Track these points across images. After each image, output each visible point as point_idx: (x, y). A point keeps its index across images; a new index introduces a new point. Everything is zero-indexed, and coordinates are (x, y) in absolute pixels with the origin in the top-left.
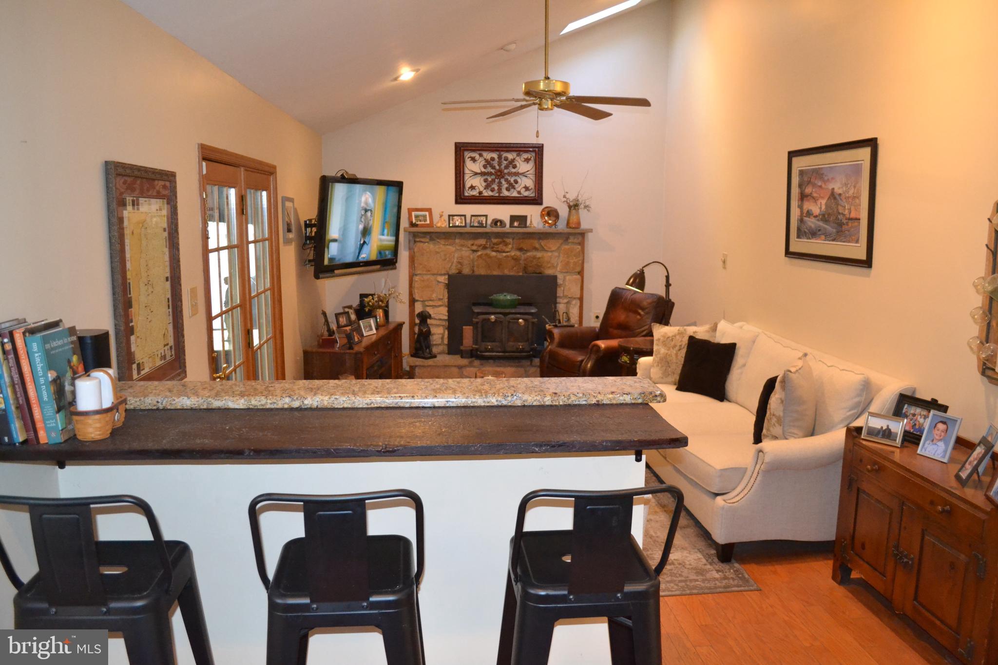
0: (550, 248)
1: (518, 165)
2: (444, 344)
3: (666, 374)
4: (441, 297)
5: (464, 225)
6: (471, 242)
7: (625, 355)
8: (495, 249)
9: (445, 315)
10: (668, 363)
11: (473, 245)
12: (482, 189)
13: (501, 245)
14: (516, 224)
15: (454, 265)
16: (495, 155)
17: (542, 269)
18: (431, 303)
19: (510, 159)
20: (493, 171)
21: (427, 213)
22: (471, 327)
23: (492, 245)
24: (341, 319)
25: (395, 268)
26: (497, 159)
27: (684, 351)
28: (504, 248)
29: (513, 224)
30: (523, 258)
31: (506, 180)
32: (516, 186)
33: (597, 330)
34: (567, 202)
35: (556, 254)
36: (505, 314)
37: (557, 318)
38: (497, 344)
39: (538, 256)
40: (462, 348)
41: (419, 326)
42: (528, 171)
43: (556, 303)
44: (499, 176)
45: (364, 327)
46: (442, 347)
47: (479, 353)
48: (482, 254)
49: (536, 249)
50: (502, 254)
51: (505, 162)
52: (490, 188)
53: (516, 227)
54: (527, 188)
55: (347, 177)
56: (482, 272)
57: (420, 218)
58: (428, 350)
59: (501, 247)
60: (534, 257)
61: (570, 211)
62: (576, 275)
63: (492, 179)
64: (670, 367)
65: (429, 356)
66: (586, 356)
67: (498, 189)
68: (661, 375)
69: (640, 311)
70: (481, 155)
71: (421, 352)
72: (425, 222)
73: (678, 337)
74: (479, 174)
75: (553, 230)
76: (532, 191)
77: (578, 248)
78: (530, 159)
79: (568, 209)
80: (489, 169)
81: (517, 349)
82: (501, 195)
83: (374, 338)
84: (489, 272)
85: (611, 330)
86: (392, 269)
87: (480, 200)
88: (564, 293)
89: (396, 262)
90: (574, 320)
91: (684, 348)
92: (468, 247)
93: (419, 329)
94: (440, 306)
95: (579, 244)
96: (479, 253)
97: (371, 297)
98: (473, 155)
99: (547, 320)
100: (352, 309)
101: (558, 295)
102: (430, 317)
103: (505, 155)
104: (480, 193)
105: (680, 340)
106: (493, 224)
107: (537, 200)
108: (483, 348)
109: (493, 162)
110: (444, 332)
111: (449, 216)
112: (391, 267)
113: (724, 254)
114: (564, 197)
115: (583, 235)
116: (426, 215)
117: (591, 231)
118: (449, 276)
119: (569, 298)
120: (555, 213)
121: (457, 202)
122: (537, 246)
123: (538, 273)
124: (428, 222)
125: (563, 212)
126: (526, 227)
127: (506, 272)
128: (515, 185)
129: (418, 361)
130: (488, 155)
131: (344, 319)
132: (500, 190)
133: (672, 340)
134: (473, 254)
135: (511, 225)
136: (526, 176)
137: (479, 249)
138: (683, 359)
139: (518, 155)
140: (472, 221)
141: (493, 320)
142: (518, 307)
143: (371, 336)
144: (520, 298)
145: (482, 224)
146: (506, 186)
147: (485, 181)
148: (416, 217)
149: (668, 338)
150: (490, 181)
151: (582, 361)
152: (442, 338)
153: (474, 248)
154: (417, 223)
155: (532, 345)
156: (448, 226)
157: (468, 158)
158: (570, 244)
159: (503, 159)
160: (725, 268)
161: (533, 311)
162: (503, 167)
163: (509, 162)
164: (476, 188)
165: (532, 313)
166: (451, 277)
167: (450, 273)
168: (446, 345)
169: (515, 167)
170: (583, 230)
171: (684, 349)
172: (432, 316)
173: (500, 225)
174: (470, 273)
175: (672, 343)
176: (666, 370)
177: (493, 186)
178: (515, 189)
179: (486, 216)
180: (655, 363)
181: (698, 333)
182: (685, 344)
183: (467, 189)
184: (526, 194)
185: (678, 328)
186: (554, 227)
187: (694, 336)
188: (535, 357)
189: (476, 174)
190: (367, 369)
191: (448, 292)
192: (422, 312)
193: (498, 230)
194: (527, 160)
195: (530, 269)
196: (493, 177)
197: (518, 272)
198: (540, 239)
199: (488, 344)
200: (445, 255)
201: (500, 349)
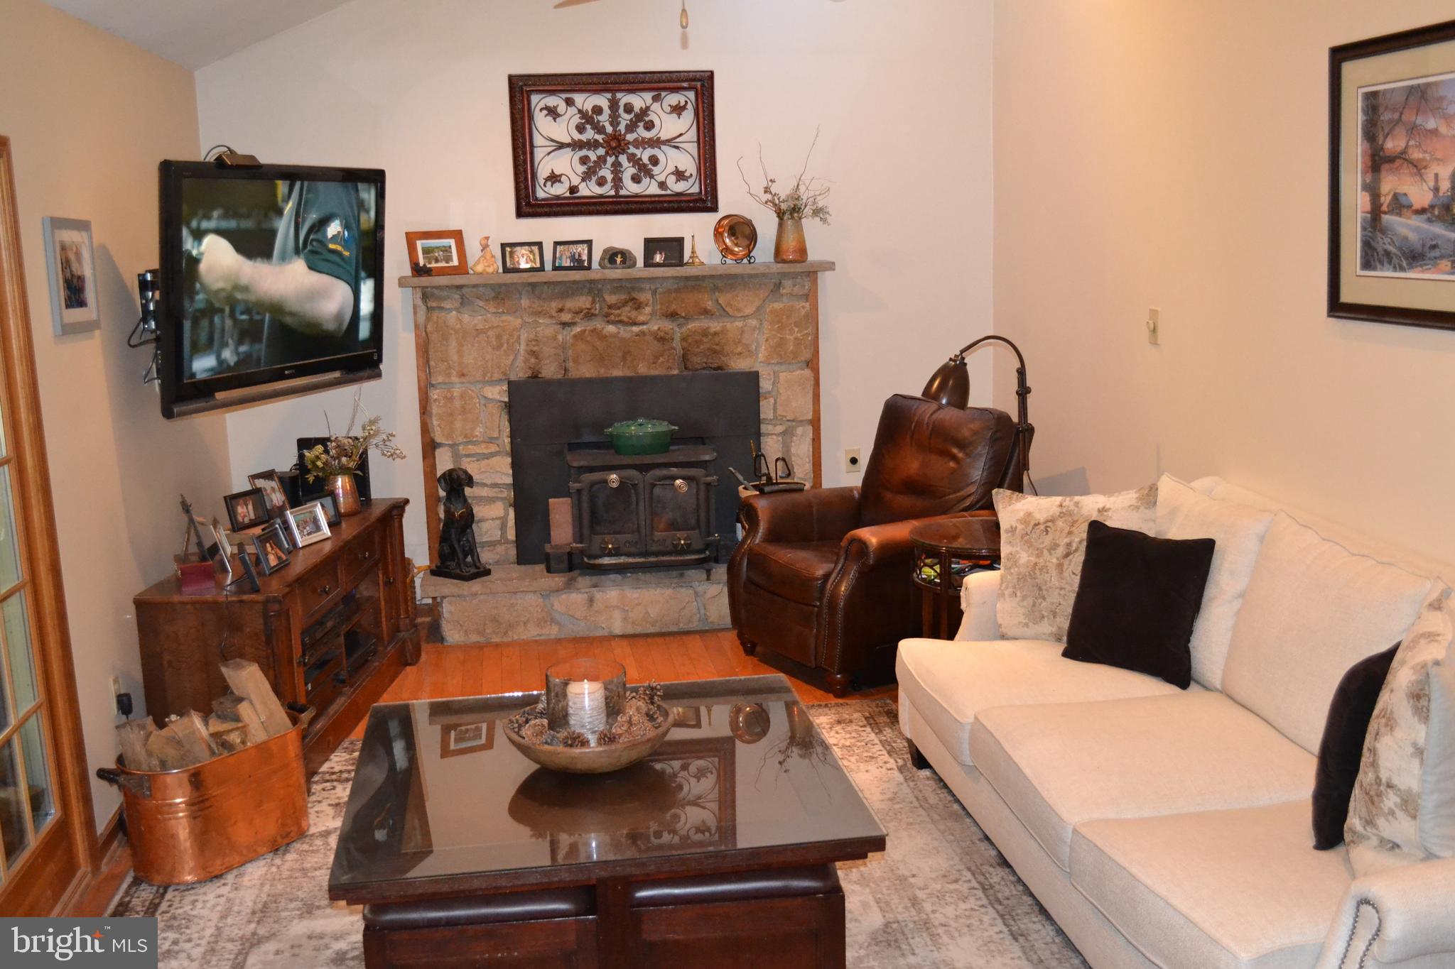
0: (738, 310)
1: (657, 122)
2: (507, 542)
3: (1034, 615)
4: (495, 434)
5: (538, 265)
6: (555, 305)
7: (928, 561)
8: (612, 318)
9: (507, 474)
10: (1040, 589)
11: (561, 310)
12: (576, 181)
13: (627, 309)
14: (658, 258)
15: (521, 358)
16: (602, 100)
17: (723, 358)
18: (473, 449)
19: (637, 109)
20: (600, 138)
21: (452, 242)
22: (569, 500)
23: (606, 310)
24: (241, 510)
25: (378, 375)
26: (607, 111)
27: (1079, 558)
28: (634, 314)
29: (653, 259)
30: (677, 337)
31: (632, 158)
32: (656, 170)
33: (856, 494)
34: (772, 202)
35: (753, 322)
36: (644, 468)
37: (764, 470)
38: (628, 537)
39: (712, 330)
40: (548, 548)
41: (445, 504)
42: (681, 135)
43: (758, 435)
44: (615, 148)
45: (298, 526)
46: (503, 547)
47: (586, 559)
48: (583, 332)
49: (706, 312)
50: (629, 328)
51: (628, 117)
52: (594, 179)
53: (658, 265)
54: (680, 175)
55: (229, 163)
56: (586, 371)
57: (436, 254)
58: (469, 559)
59: (626, 312)
60: (705, 333)
61: (781, 225)
62: (802, 369)
63: (599, 157)
64: (1044, 599)
65: (473, 570)
66: (836, 563)
67: (613, 179)
68: (1022, 619)
69: (955, 451)
70: (569, 102)
71: (453, 564)
72: (447, 262)
73: (1060, 523)
74: (568, 145)
75: (744, 268)
76: (691, 181)
77: (803, 307)
78: (684, 108)
79: (777, 220)
80: (590, 134)
81: (675, 546)
82: (623, 192)
83: (328, 547)
84: (603, 372)
85: (888, 496)
86: (370, 378)
87: (573, 206)
88: (775, 410)
89: (380, 360)
90: (802, 472)
91: (1076, 550)
92: (552, 317)
93: (447, 511)
94: (492, 455)
95: (806, 297)
96: (578, 329)
97: (320, 448)
98: (552, 101)
99: (741, 478)
100: (273, 480)
101: (762, 416)
102: (470, 481)
103: (625, 99)
104: (573, 190)
105: (1067, 530)
106: (606, 261)
107: (705, 201)
108: (596, 549)
109: (600, 118)
110: (507, 514)
111: (503, 246)
112: (368, 372)
113: (1152, 311)
114: (767, 190)
115: (812, 275)
116: (450, 247)
117: (830, 266)
118: (510, 383)
119: (788, 421)
120: (747, 231)
121: (520, 214)
122: (710, 305)
123: (715, 369)
124: (455, 262)
125: (766, 226)
126: (681, 263)
127: (643, 369)
128: (653, 168)
129: (447, 587)
130: (586, 101)
131: (250, 507)
132: (617, 181)
133: (1047, 532)
134: (565, 332)
135: (648, 263)
136: (677, 148)
137: (577, 320)
138: (1077, 580)
139: (656, 99)
140: (558, 255)
141: (615, 485)
142: (672, 448)
143: (318, 546)
144: (676, 428)
145: (580, 261)
146: (632, 171)
147: (584, 160)
148: (427, 251)
149: (1036, 525)
150: (595, 161)
151: (826, 577)
152: (503, 527)
153: (566, 317)
154: (428, 266)
155: (708, 536)
156: (501, 270)
157: (541, 110)
158: (784, 299)
159: (621, 111)
160: (1154, 342)
161: (707, 458)
162: (622, 128)
163: (637, 115)
164: (563, 178)
165: (706, 462)
166: (514, 387)
167: (513, 378)
168: (511, 542)
169: (650, 126)
170: (813, 264)
171: (1077, 554)
172: (476, 478)
173: (623, 262)
174: (559, 376)
175: (1047, 540)
176: (1034, 605)
177: (601, 173)
178: (652, 177)
179: (589, 243)
180: (1007, 588)
181: (1110, 513)
182: (1080, 542)
183: (542, 182)
184: (680, 187)
185: (1058, 499)
186: (745, 261)
187: (1100, 519)
188: (717, 561)
189: (562, 146)
190: (304, 632)
191: (510, 422)
192: (451, 471)
193: (617, 273)
194: (678, 110)
195: (697, 360)
196: (601, 151)
197: (670, 368)
198: (716, 288)
199: (607, 538)
200: (499, 337)
201: (633, 550)
